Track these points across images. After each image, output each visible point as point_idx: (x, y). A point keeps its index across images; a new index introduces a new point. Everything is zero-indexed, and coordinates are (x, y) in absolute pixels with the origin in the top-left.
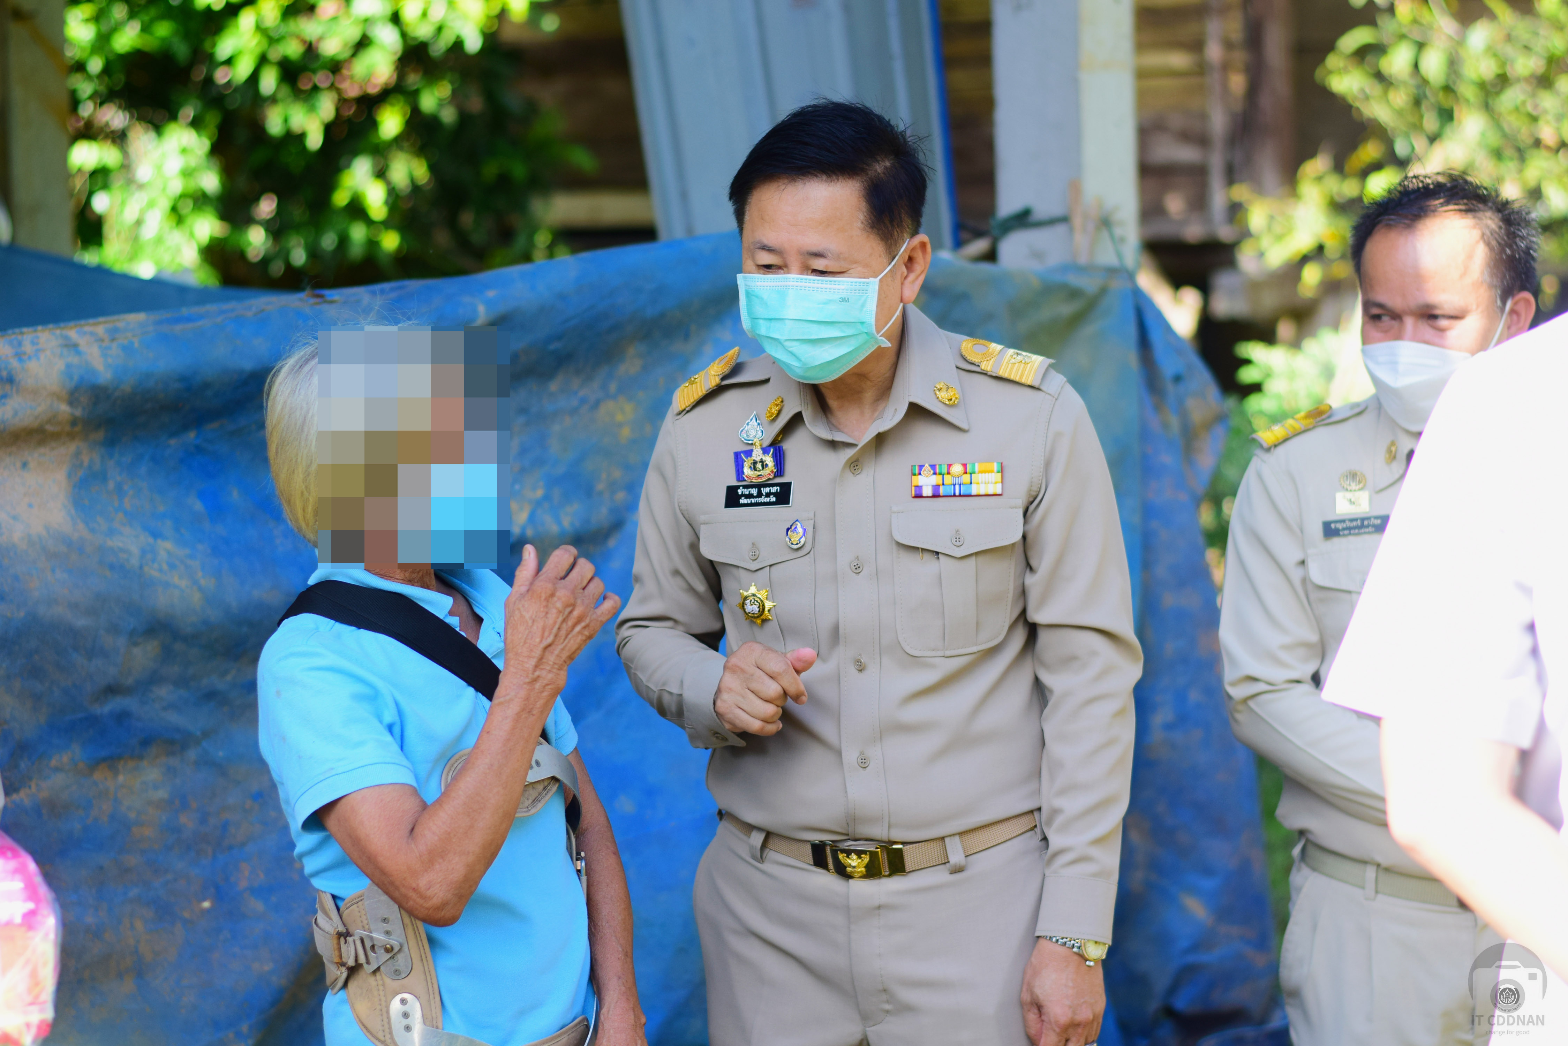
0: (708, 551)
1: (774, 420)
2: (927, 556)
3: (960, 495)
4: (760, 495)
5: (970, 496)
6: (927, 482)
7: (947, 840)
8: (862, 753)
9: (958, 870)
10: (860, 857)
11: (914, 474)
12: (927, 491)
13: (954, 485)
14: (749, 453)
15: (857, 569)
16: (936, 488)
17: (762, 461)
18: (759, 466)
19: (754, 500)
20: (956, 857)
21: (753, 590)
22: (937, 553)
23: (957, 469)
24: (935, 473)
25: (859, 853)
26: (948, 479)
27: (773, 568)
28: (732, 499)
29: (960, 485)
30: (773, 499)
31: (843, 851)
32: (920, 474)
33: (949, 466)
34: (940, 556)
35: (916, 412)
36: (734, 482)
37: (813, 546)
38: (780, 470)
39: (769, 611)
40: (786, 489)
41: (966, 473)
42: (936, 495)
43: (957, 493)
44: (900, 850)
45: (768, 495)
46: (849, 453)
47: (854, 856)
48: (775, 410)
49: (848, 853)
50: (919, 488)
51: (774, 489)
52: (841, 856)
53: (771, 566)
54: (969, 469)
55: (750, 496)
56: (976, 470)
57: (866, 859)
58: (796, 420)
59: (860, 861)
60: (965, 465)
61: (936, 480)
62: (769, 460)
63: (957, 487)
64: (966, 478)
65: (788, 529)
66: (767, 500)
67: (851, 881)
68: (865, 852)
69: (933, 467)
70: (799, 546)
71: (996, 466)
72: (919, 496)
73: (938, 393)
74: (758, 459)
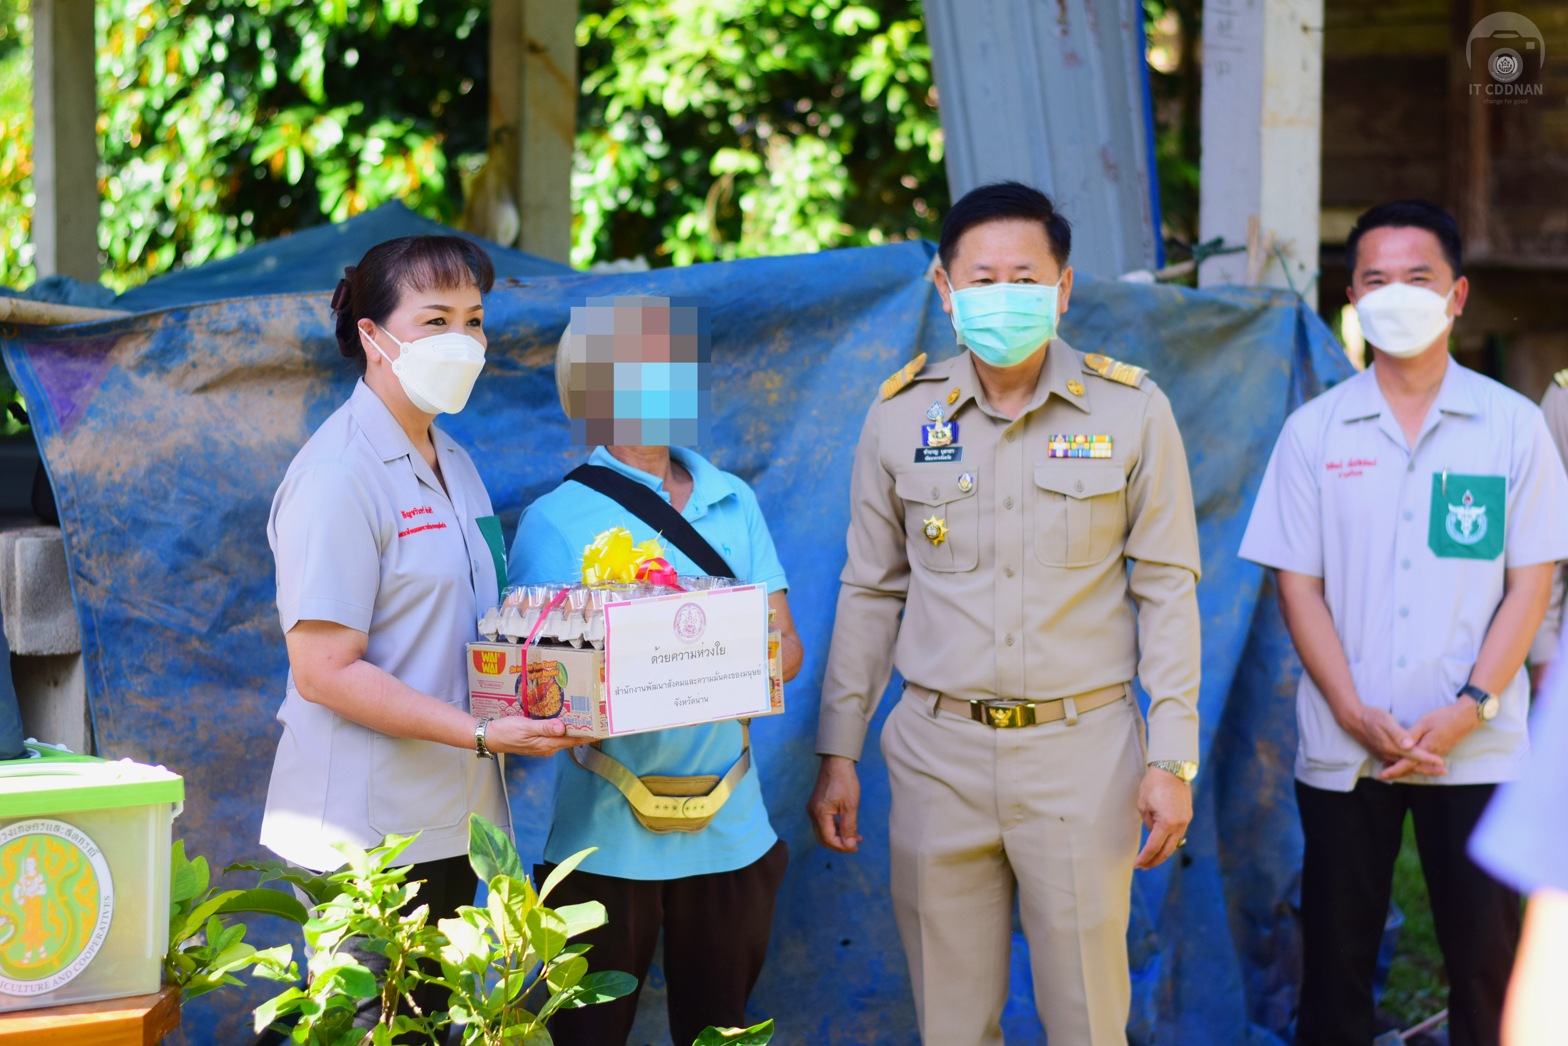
0: (902, 492)
1: (952, 404)
2: (1057, 497)
3: (1082, 457)
4: (940, 454)
5: (1088, 457)
6: (1060, 447)
7: (1065, 701)
8: (1009, 635)
9: (1072, 724)
10: (1005, 712)
11: (1050, 441)
12: (1060, 453)
13: (1078, 450)
14: (933, 427)
15: (1009, 505)
16: (1066, 452)
17: (942, 432)
18: (940, 435)
19: (935, 458)
20: (1071, 714)
21: (933, 519)
22: (1065, 496)
23: (1080, 439)
24: (1065, 441)
25: (1004, 710)
26: (1074, 446)
27: (949, 506)
28: (920, 456)
29: (1082, 450)
30: (949, 457)
31: (993, 708)
32: (1055, 441)
33: (1075, 437)
34: (1067, 498)
35: (1055, 399)
36: (921, 446)
37: (977, 490)
38: (955, 439)
39: (944, 534)
40: (958, 450)
41: (1086, 441)
42: (1066, 456)
43: (1080, 455)
44: (1032, 710)
45: (946, 455)
46: (1005, 427)
47: (1001, 711)
48: (954, 396)
49: (997, 709)
50: (1054, 451)
51: (950, 451)
52: (992, 712)
53: (947, 503)
54: (1089, 439)
55: (933, 455)
56: (1094, 440)
57: (1009, 713)
58: (971, 403)
59: (1005, 715)
60: (1086, 437)
61: (1065, 446)
62: (948, 431)
63: (1080, 451)
64: (1087, 446)
65: (960, 478)
66: (945, 458)
67: (998, 730)
68: (1008, 709)
69: (1065, 437)
70: (967, 489)
71: (1107, 438)
72: (1054, 456)
73: (1069, 386)
74: (939, 430)
